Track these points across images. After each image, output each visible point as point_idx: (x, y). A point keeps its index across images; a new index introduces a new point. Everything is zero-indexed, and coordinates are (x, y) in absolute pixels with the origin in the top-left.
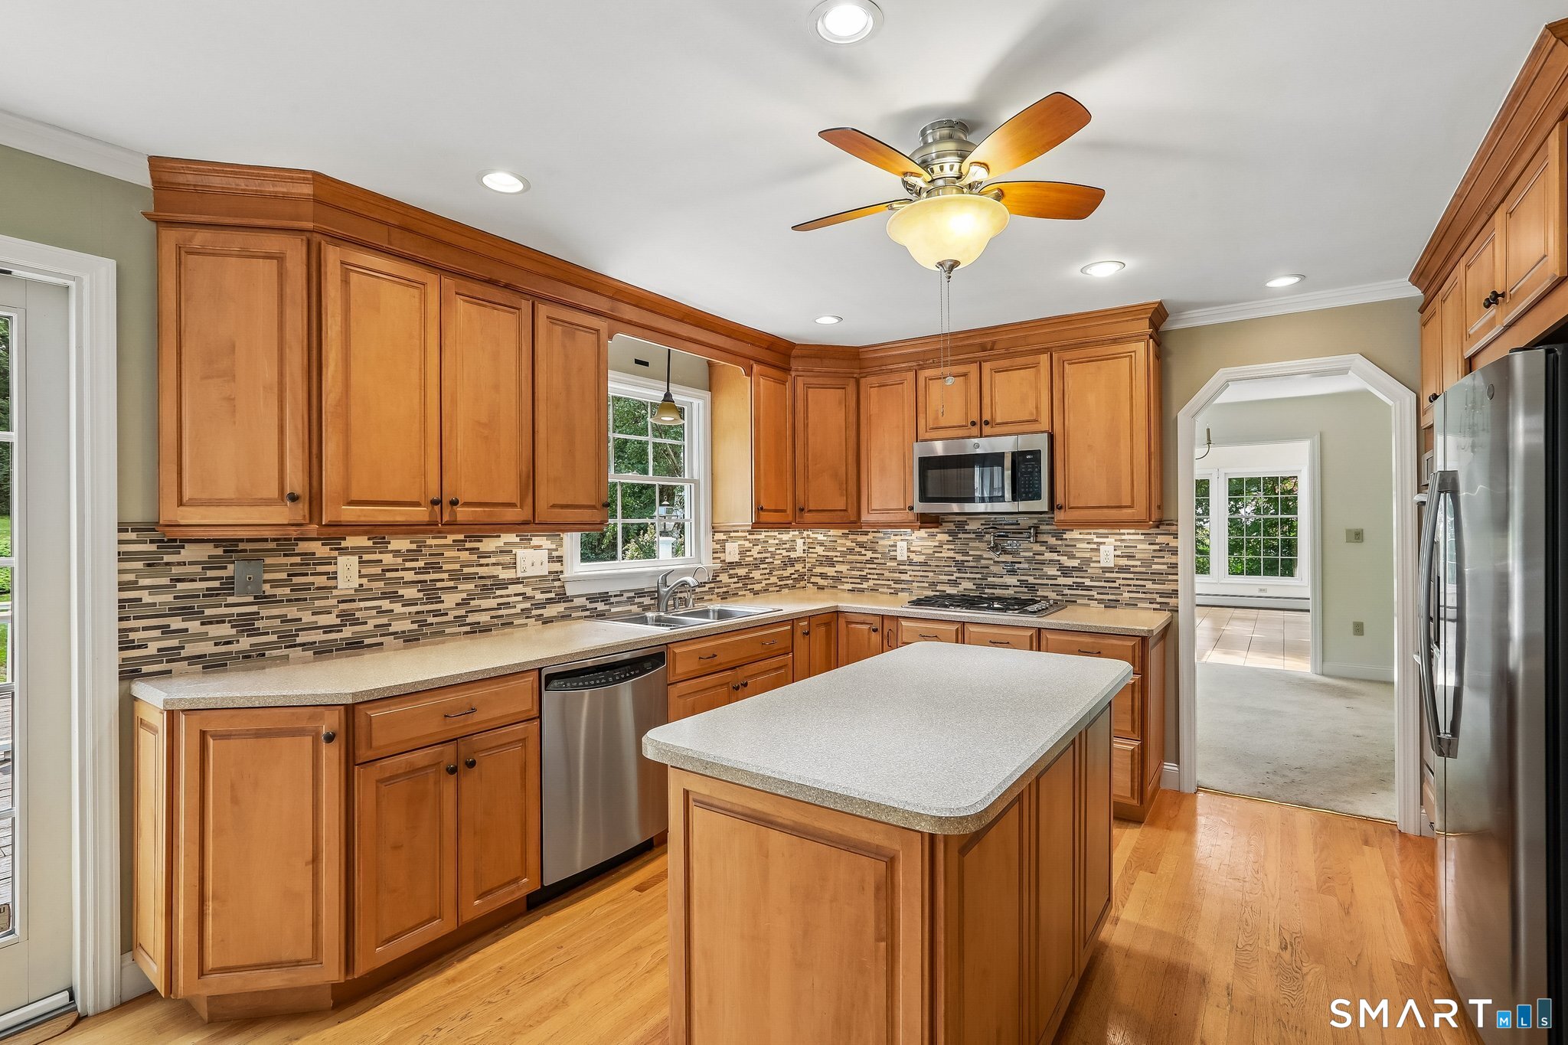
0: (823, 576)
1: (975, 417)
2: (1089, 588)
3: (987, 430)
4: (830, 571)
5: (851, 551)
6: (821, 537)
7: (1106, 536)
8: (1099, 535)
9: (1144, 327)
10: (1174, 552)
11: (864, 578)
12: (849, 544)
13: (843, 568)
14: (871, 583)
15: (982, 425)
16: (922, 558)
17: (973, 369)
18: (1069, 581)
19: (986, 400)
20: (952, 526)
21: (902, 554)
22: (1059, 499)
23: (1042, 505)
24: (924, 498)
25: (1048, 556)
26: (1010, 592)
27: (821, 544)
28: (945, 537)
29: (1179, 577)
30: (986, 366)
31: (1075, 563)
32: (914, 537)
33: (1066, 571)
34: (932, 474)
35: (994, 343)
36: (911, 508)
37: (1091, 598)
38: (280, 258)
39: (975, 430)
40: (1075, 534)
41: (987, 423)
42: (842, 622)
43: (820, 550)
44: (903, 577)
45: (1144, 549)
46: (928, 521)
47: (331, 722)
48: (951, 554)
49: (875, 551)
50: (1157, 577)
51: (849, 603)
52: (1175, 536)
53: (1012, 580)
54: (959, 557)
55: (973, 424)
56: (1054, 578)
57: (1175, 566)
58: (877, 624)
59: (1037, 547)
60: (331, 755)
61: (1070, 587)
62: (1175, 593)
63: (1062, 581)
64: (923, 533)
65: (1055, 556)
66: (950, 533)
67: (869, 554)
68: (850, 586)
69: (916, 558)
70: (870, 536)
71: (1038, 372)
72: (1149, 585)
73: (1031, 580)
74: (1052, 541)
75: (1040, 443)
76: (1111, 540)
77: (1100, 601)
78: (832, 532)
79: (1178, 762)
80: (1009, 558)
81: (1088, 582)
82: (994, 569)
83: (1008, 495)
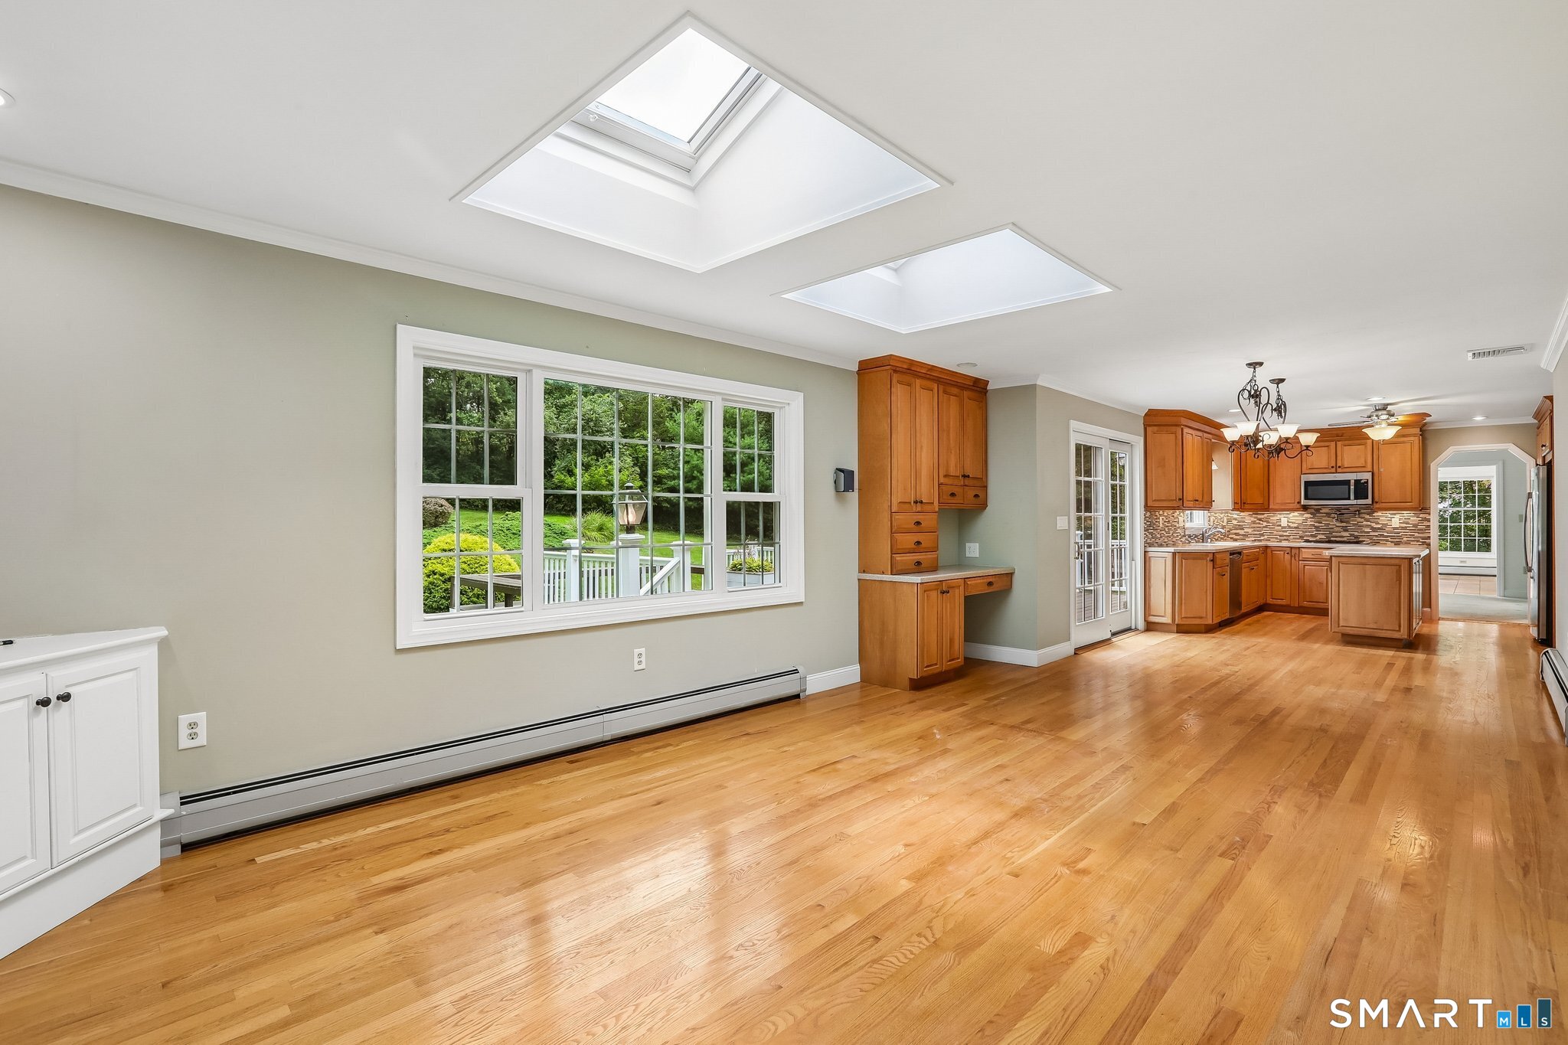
0: (1236, 534)
1: (1334, 465)
2: (1387, 536)
3: (1339, 470)
4: (1241, 532)
5: (1254, 522)
6: (1235, 516)
7: (1395, 514)
8: (1392, 514)
9: (1417, 431)
10: (1429, 520)
11: (1262, 535)
12: (1253, 519)
13: (1250, 531)
14: (1266, 537)
15: (1336, 469)
16: (1296, 525)
17: (1333, 444)
18: (1376, 534)
19: (1339, 458)
20: (1313, 511)
21: (1284, 522)
22: (1376, 499)
23: (1369, 501)
24: (1306, 498)
25: (1365, 523)
26: (1345, 539)
27: (1235, 519)
28: (1309, 515)
29: (1431, 531)
30: (1339, 443)
31: (1379, 526)
32: (1291, 515)
33: (1374, 529)
34: (1310, 488)
35: (1343, 434)
36: (1299, 503)
37: (1387, 541)
38: (1175, 433)
39: (1333, 470)
40: (1379, 514)
41: (1339, 467)
42: (1269, 551)
43: (1235, 522)
44: (1285, 534)
45: (1414, 519)
46: (1305, 508)
47: (1211, 556)
48: (1313, 523)
49: (1268, 522)
50: (1421, 531)
51: (1269, 544)
52: (1429, 514)
53: (1347, 534)
54: (1316, 524)
55: (1333, 467)
56: (1369, 532)
57: (1429, 526)
58: (1288, 550)
59: (1359, 520)
60: (1210, 565)
61: (1376, 536)
62: (1429, 538)
63: (1371, 534)
64: (1296, 514)
65: (1369, 523)
66: (1311, 514)
67: (1265, 524)
68: (1253, 539)
69: (1292, 525)
70: (1266, 515)
71: (1366, 447)
72: (1416, 535)
73: (1356, 534)
74: (1368, 517)
75: (1367, 476)
76: (1398, 516)
77: (1392, 542)
78: (1242, 514)
79: (1430, 607)
80: (1344, 524)
81: (1386, 534)
82: (1336, 529)
83: (1352, 497)
